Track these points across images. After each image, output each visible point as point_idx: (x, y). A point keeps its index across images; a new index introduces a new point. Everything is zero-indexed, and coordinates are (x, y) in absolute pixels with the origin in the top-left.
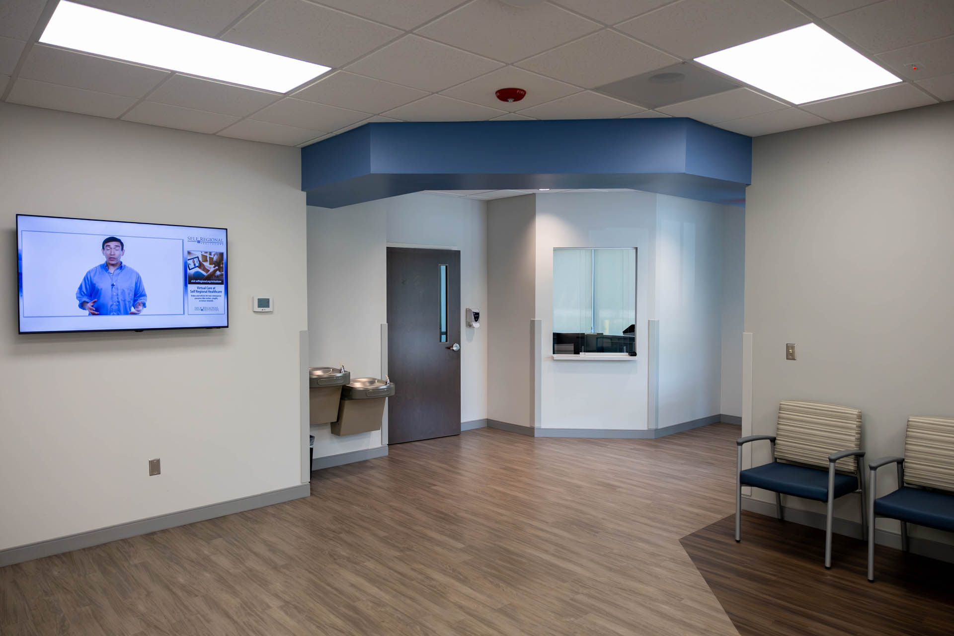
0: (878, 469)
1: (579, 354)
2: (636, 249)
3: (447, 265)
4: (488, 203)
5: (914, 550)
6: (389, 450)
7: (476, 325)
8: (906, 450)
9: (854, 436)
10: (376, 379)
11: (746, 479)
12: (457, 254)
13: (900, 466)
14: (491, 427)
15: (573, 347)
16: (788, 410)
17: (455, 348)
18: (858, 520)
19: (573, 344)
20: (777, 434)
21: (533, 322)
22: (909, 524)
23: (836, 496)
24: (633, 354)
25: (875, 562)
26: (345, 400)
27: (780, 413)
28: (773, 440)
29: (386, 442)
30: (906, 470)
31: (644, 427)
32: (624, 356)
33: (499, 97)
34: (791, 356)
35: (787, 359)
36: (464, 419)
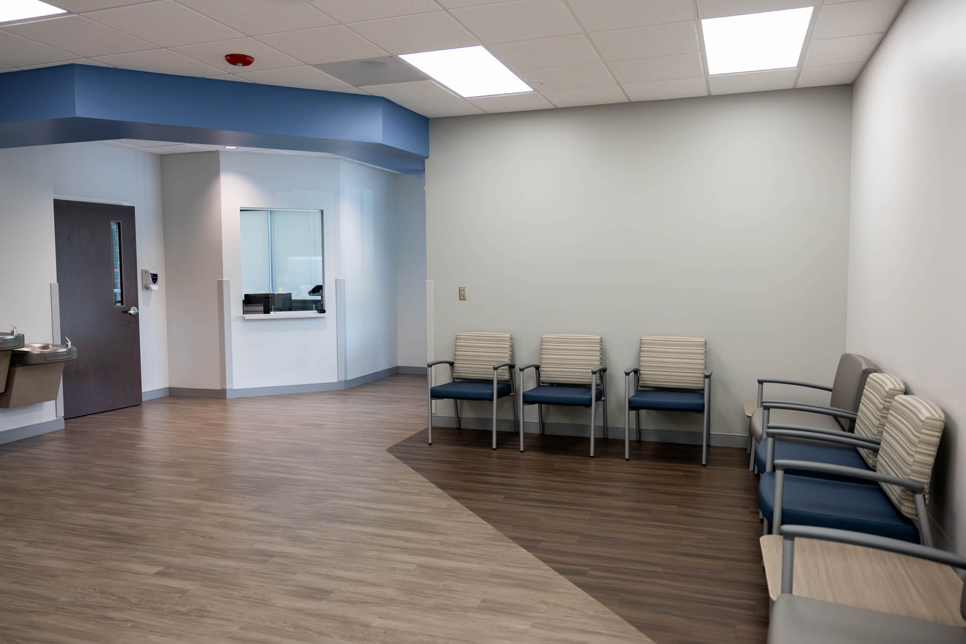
0: (525, 370)
1: (269, 313)
2: (322, 212)
3: (121, 221)
4: (162, 159)
5: (547, 432)
6: (65, 423)
7: (154, 287)
8: (541, 358)
9: (508, 353)
10: (50, 344)
11: (437, 394)
12: (130, 211)
13: (537, 371)
14: (174, 395)
15: (263, 307)
16: (464, 339)
17: (132, 312)
18: (511, 418)
19: (262, 304)
20: (455, 359)
21: (220, 284)
22: (544, 405)
23: (498, 397)
24: (323, 311)
25: (524, 442)
26: (15, 366)
27: (456, 342)
28: (452, 364)
29: (61, 413)
30: (542, 373)
31: (334, 379)
32: (313, 313)
33: (229, 61)
34: (462, 297)
35: (460, 300)
36: (144, 389)
